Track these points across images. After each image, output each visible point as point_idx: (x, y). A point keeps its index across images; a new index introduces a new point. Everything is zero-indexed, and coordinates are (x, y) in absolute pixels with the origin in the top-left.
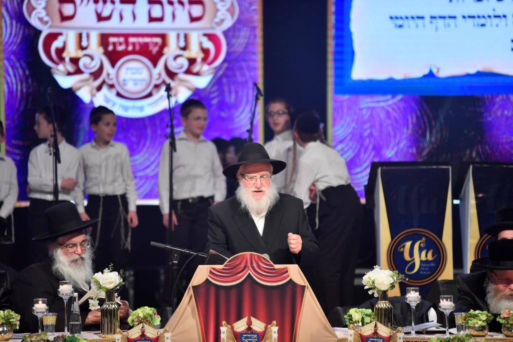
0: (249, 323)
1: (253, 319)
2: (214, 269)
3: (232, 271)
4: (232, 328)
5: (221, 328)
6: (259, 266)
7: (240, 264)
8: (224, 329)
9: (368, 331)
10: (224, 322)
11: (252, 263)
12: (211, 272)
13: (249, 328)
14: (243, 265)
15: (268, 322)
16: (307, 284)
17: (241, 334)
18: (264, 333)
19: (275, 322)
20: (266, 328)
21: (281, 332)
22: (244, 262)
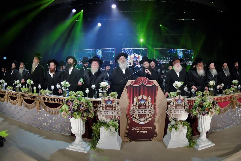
0: (143, 97)
1: (143, 96)
2: (132, 81)
3: (138, 82)
4: (138, 98)
5: (134, 98)
6: (145, 81)
7: (140, 80)
8: (135, 99)
9: (177, 98)
10: (135, 96)
11: (143, 80)
12: (131, 82)
13: (142, 98)
14: (141, 80)
15: (148, 96)
16: (159, 86)
17: (140, 100)
18: (147, 99)
19: (150, 96)
20: (147, 98)
21: (151, 99)
22: (141, 79)
